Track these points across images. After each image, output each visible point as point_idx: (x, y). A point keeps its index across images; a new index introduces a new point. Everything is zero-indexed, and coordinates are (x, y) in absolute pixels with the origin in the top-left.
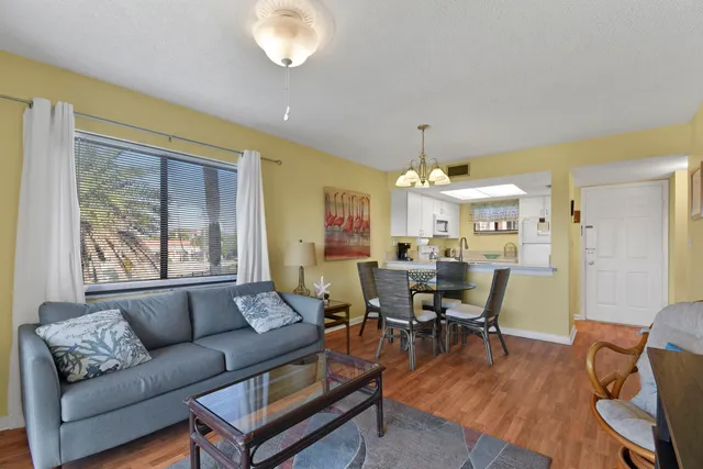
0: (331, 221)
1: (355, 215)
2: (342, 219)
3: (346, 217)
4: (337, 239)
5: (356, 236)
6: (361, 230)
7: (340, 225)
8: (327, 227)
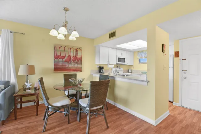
0: (57, 57)
1: (72, 55)
2: (64, 57)
3: (67, 56)
4: (61, 64)
5: (73, 63)
6: (76, 61)
7: (63, 59)
8: (55, 59)
